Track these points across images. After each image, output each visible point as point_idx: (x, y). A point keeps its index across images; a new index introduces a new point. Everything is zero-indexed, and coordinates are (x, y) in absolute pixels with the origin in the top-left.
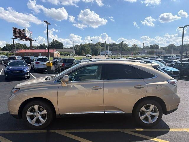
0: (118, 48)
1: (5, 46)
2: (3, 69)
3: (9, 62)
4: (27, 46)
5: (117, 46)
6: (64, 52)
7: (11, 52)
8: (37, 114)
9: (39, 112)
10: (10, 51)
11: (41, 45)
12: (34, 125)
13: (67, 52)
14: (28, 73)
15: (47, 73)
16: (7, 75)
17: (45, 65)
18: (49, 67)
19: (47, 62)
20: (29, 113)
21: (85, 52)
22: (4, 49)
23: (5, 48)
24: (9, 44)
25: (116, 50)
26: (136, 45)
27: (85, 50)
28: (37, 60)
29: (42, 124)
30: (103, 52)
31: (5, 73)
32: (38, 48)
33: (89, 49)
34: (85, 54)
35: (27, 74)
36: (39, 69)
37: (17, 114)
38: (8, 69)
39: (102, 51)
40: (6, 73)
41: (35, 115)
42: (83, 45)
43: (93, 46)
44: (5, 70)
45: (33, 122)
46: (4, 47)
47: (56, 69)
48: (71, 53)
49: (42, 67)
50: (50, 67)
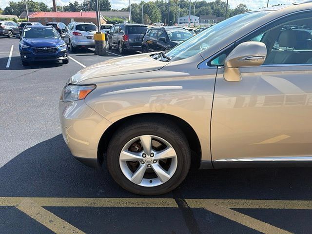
0: (211, 11)
1: (9, 6)
2: (13, 46)
3: (25, 30)
4: (47, 6)
5: (210, 7)
6: (112, 17)
7: (21, 18)
8: (148, 157)
9: (152, 152)
10: (18, 15)
11: (71, 4)
12: (141, 185)
13: (119, 17)
14: (64, 52)
15: (96, 55)
16: (25, 57)
17: (90, 38)
18: (99, 43)
19: (94, 32)
20: (125, 155)
21: (151, 18)
22: (7, 11)
23: (9, 11)
24: (14, 2)
25: (207, 14)
26: (245, 6)
27: (151, 14)
28: (74, 28)
29: (160, 183)
30: (183, 18)
31: (21, 51)
32: (66, 9)
33: (158, 13)
34: (150, 22)
35: (62, 54)
36: (80, 46)
37: (95, 157)
38: (26, 44)
39: (181, 16)
40: (23, 51)
41: (142, 160)
42: (147, 4)
43: (164, 6)
44: (20, 46)
45: (136, 178)
46: (7, 7)
47: (110, 48)
48: (125, 19)
49: (85, 42)
50: (102, 42)
